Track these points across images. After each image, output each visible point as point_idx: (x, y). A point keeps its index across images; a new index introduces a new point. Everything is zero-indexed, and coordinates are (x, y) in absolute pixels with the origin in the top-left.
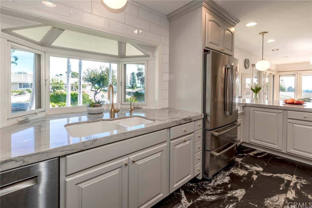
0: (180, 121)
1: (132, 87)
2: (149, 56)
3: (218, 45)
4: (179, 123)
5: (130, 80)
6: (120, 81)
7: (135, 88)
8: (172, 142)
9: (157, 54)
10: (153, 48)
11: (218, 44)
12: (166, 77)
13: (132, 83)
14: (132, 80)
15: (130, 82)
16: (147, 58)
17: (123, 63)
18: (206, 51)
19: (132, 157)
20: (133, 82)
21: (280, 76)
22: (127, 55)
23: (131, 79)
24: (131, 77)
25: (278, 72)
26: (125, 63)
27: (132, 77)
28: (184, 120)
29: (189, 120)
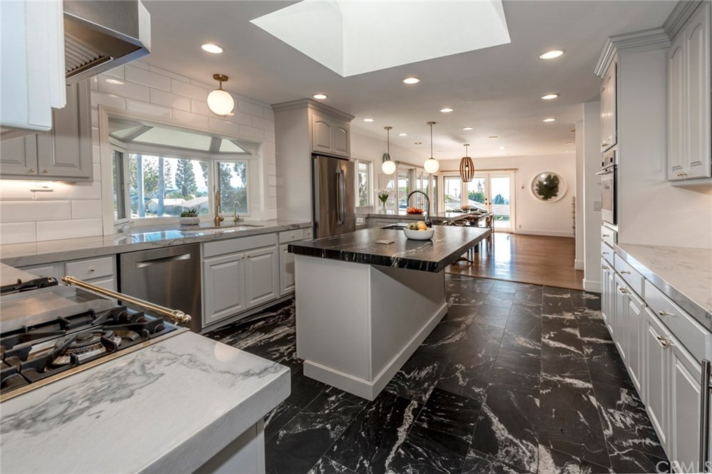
0: (288, 226)
1: (185, 194)
2: (250, 154)
3: (329, 148)
4: (287, 228)
5: (177, 174)
6: (213, 185)
7: (193, 196)
8: (282, 246)
9: (261, 152)
10: (256, 145)
11: (328, 145)
12: (273, 181)
13: (183, 183)
14: (183, 176)
15: (177, 181)
16: (249, 157)
17: (215, 161)
18: (314, 155)
19: (247, 253)
20: (186, 180)
21: (444, 177)
22: (221, 150)
23: (179, 172)
24: (179, 166)
25: (442, 171)
26: (218, 161)
27: (181, 165)
28: (292, 225)
29: (296, 227)
